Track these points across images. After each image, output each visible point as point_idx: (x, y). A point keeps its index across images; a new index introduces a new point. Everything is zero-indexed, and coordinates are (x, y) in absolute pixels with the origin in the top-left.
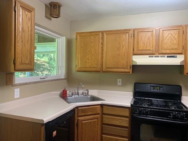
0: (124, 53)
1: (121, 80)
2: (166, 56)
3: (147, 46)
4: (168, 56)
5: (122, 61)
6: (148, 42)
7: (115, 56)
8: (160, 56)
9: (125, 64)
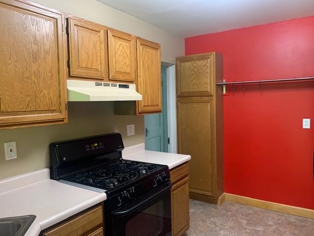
0: (51, 71)
1: (14, 144)
2: (118, 84)
3: (92, 60)
4: (120, 85)
5: (46, 92)
6: (94, 52)
7: (28, 78)
8: (110, 83)
9: (55, 99)
